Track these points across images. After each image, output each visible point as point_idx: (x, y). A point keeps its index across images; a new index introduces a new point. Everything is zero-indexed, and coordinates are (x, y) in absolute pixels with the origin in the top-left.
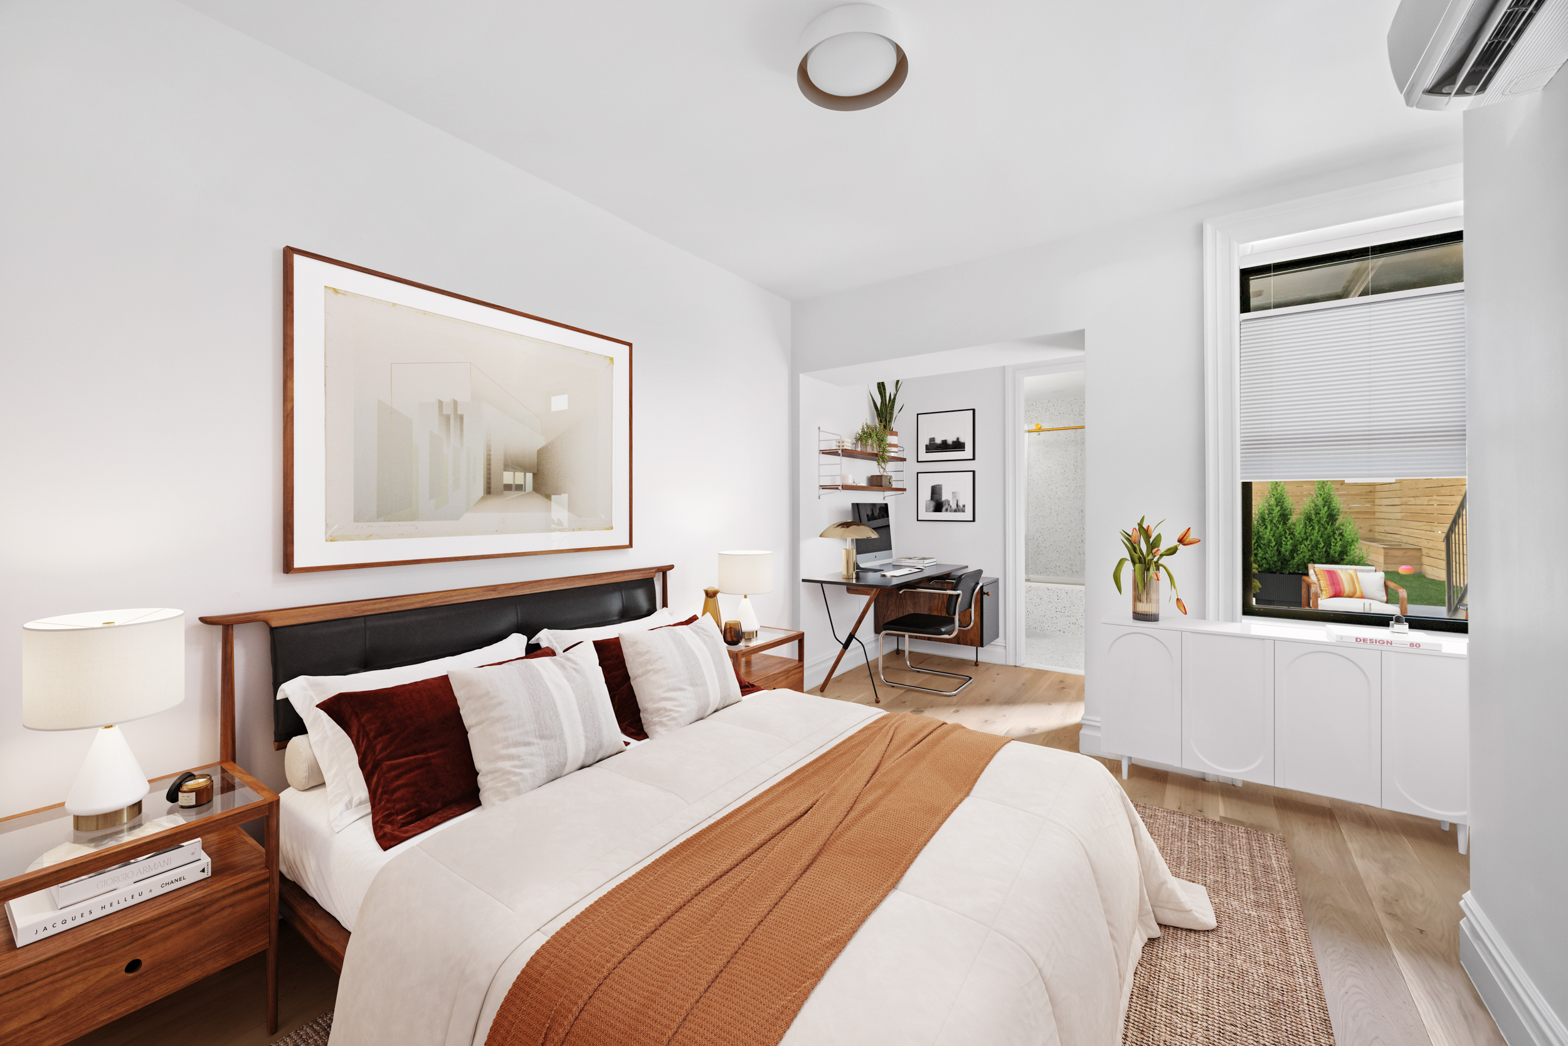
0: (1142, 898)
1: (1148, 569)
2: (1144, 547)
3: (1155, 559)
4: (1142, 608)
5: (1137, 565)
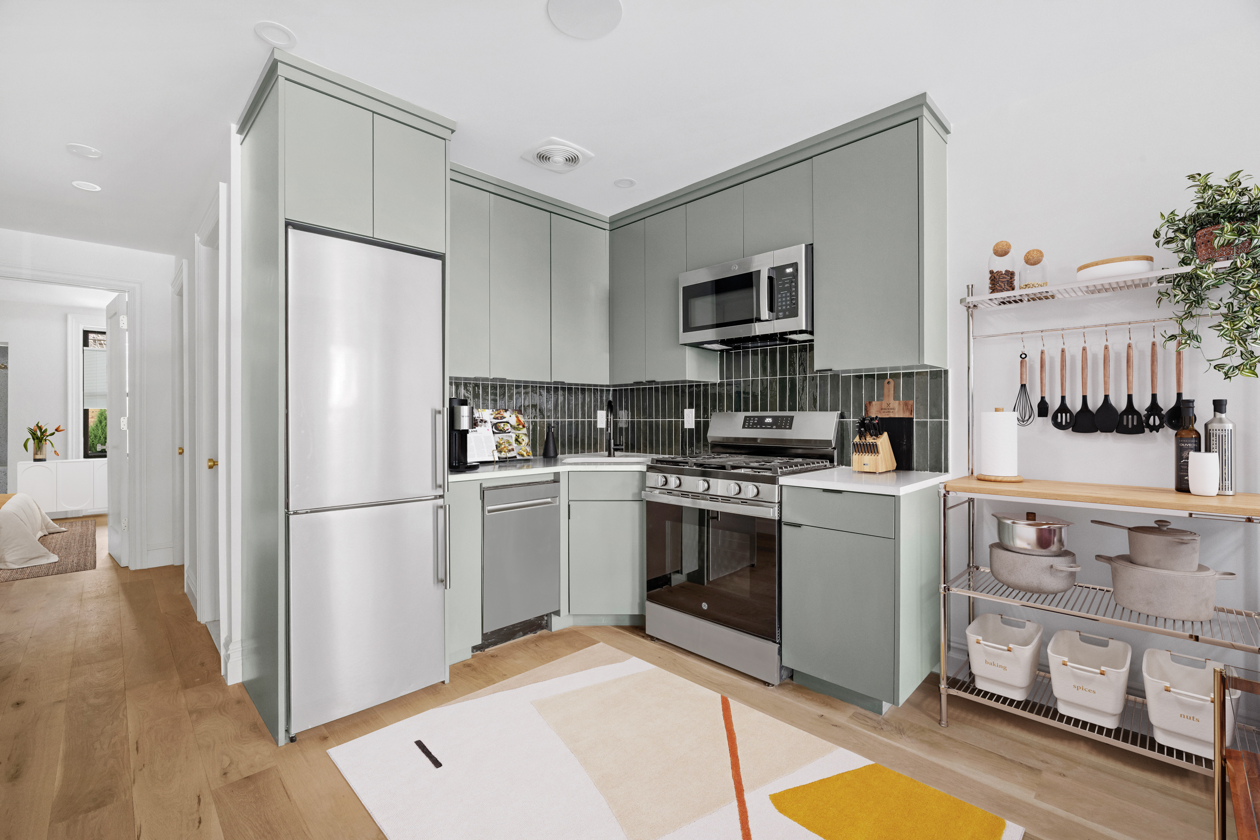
0: (42, 525)
1: (41, 442)
2: (39, 433)
3: (44, 438)
4: (38, 457)
5: (36, 441)
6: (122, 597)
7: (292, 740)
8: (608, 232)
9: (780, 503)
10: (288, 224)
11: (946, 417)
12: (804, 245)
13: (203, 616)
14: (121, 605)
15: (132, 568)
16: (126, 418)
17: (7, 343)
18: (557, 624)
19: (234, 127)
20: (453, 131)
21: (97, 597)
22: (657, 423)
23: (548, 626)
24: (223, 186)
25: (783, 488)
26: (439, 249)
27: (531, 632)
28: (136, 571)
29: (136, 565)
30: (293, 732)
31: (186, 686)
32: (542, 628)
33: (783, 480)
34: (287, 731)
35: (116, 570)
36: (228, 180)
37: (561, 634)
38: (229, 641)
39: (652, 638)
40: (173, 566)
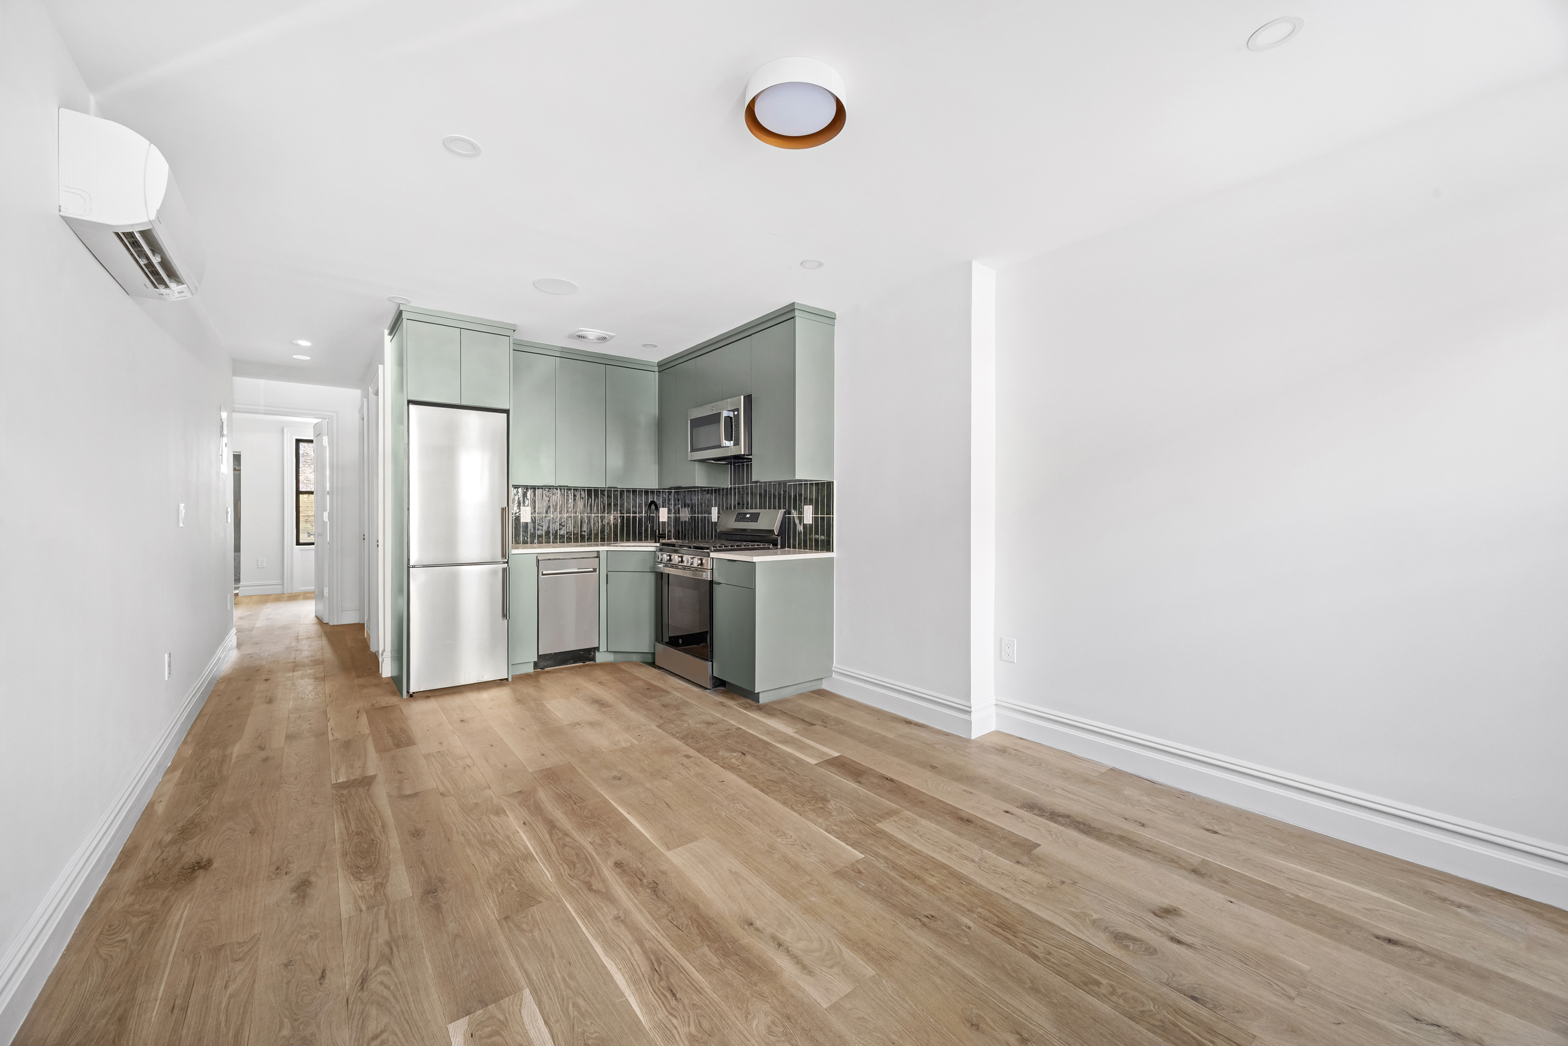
6: (324, 638)
7: (411, 696)
8: (657, 374)
9: (712, 569)
10: (410, 402)
11: (833, 515)
12: (742, 397)
13: (373, 649)
14: (324, 642)
15: (331, 624)
16: (327, 512)
17: (240, 452)
18: (600, 657)
19: (386, 332)
20: (514, 331)
21: (308, 638)
22: (698, 517)
23: (593, 659)
24: (380, 366)
25: (714, 560)
26: (506, 407)
27: (580, 661)
28: (333, 626)
29: (335, 622)
30: (412, 690)
31: (358, 677)
32: (590, 660)
33: (712, 555)
34: (408, 692)
35: (320, 625)
36: (383, 363)
37: (603, 665)
38: (384, 651)
39: (659, 668)
40: (359, 623)
